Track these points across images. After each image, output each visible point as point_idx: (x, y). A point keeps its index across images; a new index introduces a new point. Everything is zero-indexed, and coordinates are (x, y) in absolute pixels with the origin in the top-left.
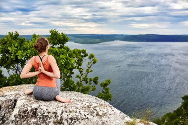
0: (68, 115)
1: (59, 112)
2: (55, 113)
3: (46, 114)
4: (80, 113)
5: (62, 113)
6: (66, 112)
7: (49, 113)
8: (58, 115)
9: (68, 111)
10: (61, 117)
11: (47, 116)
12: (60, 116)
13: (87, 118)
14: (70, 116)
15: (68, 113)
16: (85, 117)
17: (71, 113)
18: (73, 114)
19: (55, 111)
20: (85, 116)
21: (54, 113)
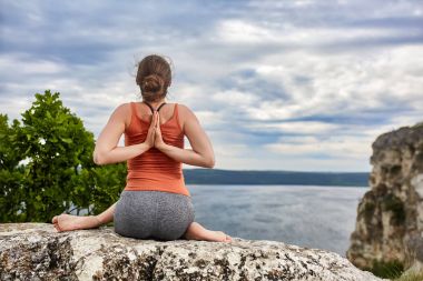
0: (258, 267)
1: (234, 260)
2: (223, 263)
3: (192, 270)
4: (288, 258)
5: (243, 260)
6: (254, 257)
7: (201, 264)
8: (231, 267)
9: (258, 254)
10: (242, 274)
11: (196, 274)
12: (238, 272)
13: (312, 273)
14: (266, 269)
15: (258, 261)
16: (304, 270)
17: (266, 261)
18: (273, 262)
19: (220, 258)
20: (305, 266)
21: (218, 262)
